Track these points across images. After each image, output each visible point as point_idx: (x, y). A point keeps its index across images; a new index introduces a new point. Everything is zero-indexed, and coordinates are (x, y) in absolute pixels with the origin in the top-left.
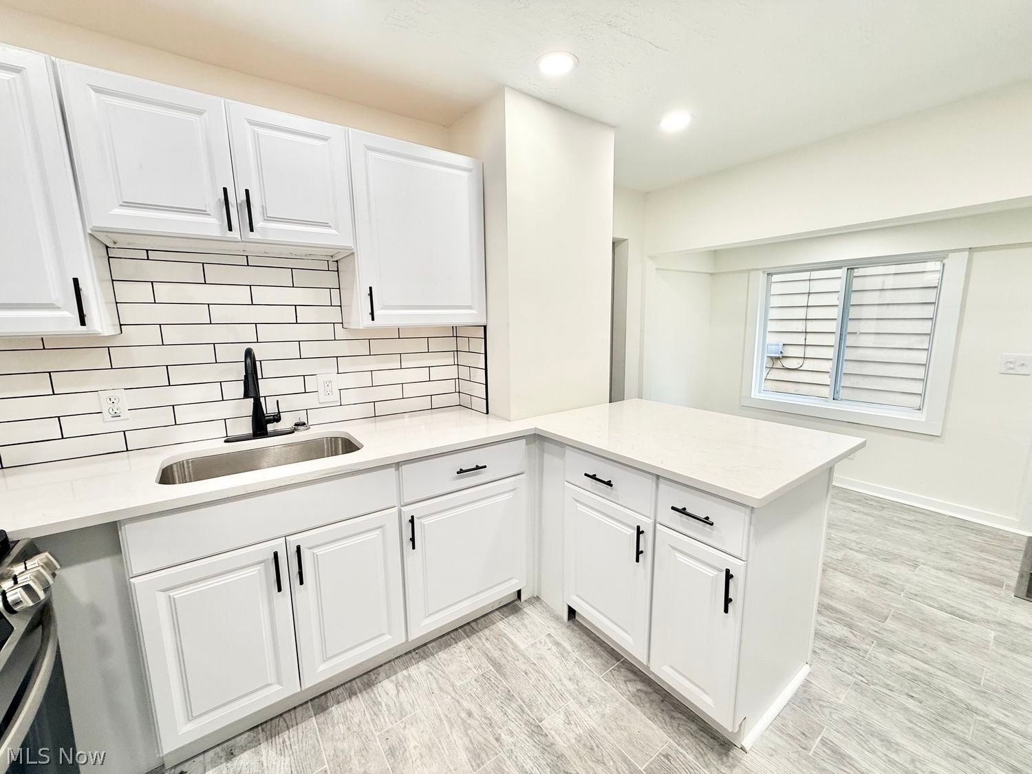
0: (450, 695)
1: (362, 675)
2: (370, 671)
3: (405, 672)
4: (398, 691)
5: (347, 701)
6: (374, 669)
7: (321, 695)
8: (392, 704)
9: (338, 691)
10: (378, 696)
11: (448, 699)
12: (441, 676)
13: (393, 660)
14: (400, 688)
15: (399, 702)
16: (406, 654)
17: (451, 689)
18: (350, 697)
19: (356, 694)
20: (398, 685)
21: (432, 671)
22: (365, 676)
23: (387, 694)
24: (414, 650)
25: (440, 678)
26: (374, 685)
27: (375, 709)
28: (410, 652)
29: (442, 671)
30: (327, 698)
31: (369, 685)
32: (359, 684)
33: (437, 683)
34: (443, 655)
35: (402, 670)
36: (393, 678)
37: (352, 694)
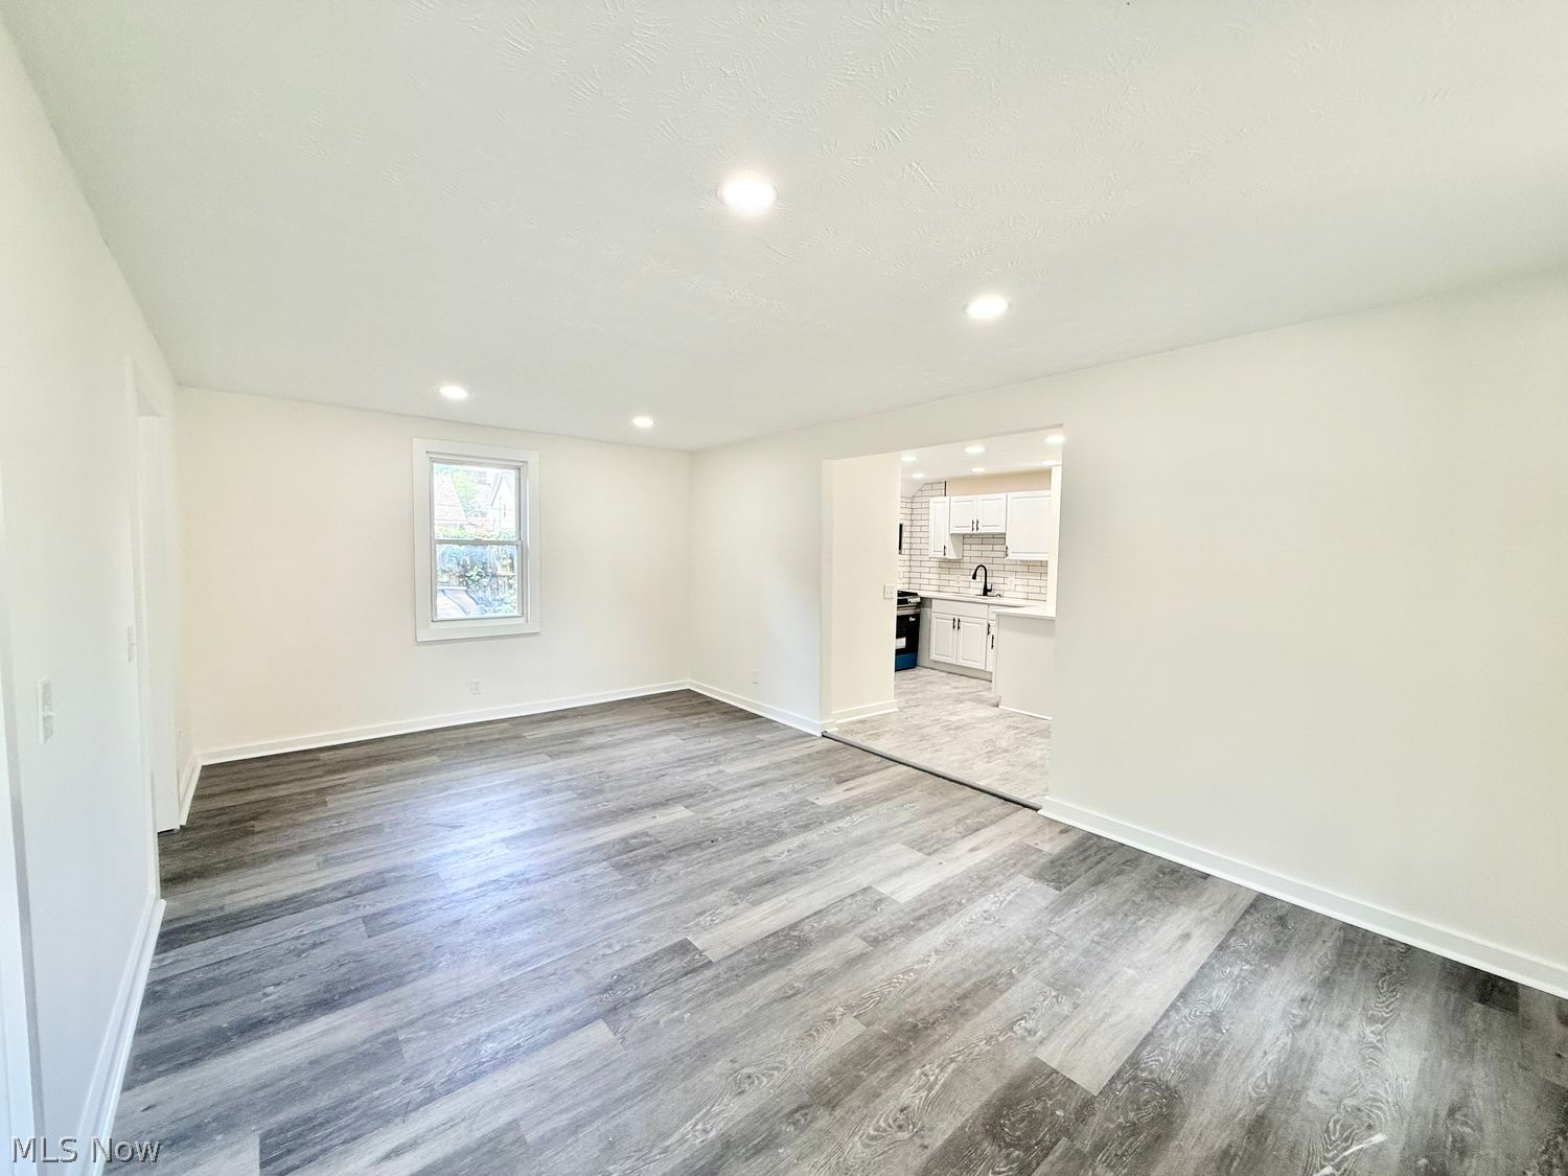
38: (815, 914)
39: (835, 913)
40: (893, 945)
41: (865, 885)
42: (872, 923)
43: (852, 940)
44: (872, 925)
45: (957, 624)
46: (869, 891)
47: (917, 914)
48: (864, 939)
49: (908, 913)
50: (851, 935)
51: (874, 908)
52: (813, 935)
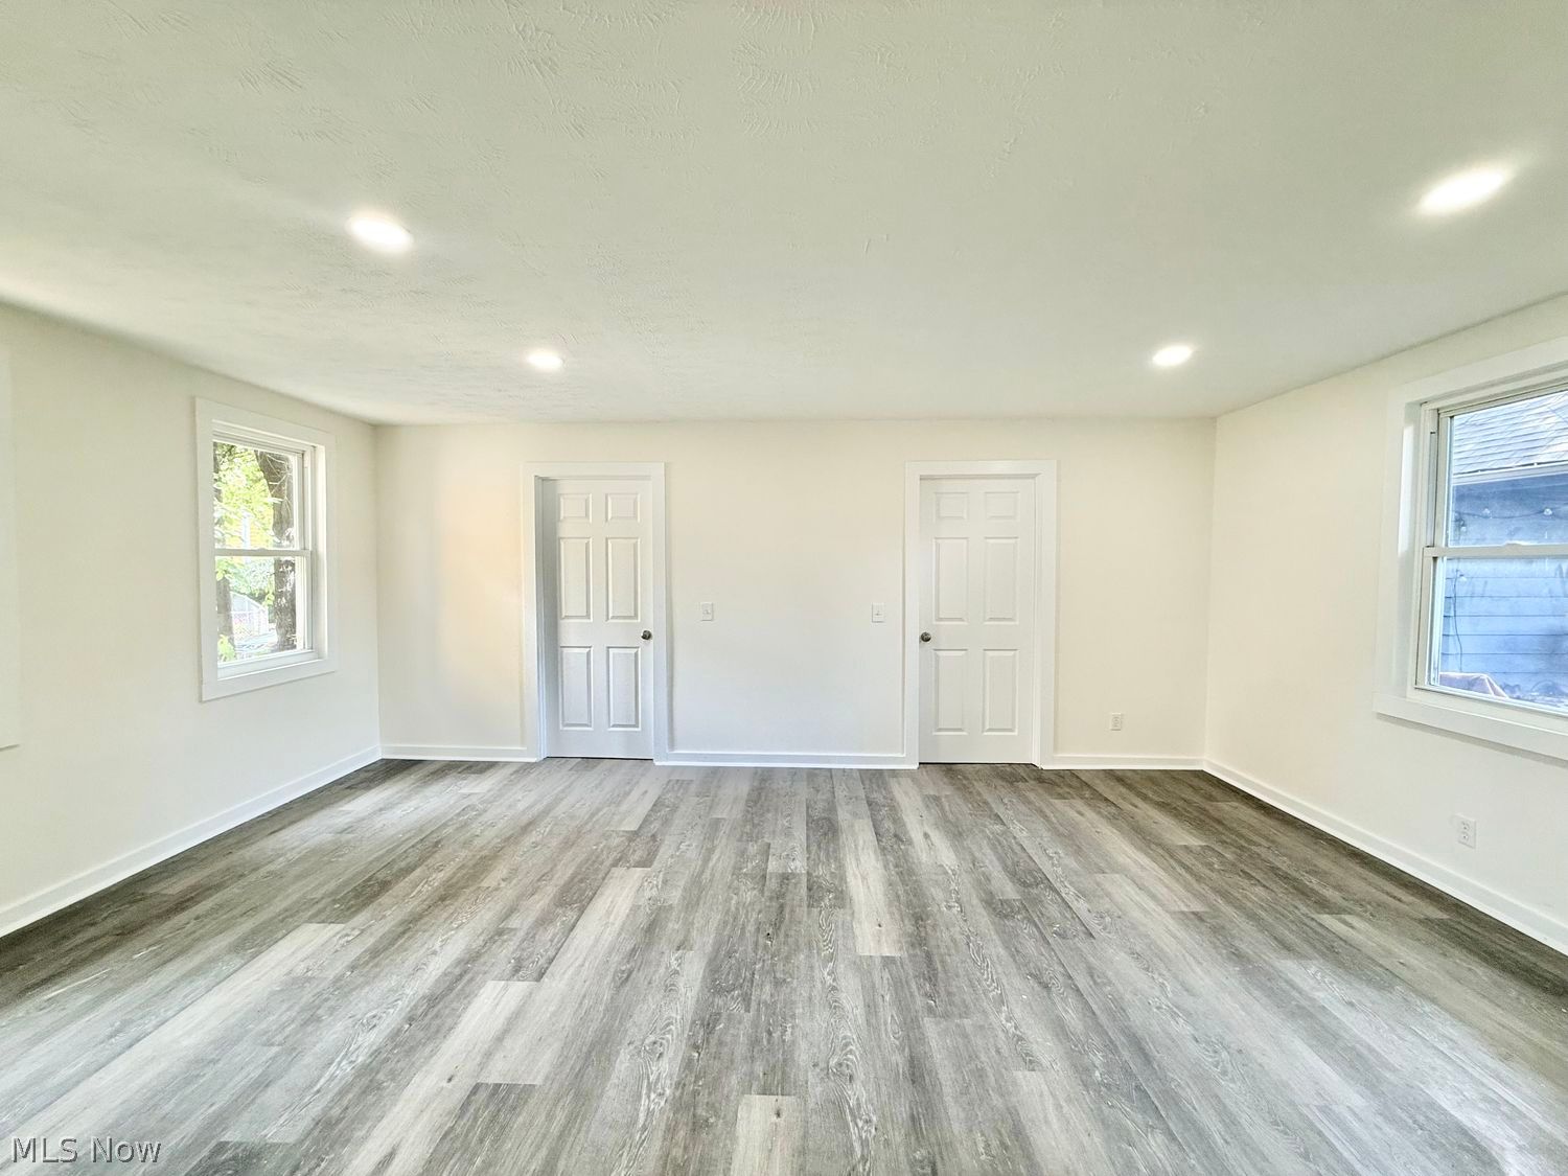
38: (574, 926)
39: (555, 935)
40: (482, 938)
41: (545, 979)
42: (512, 945)
43: (522, 924)
44: (512, 943)
46: (535, 975)
47: (467, 977)
48: (512, 930)
49: (478, 973)
50: (525, 927)
51: (519, 960)
52: (560, 911)
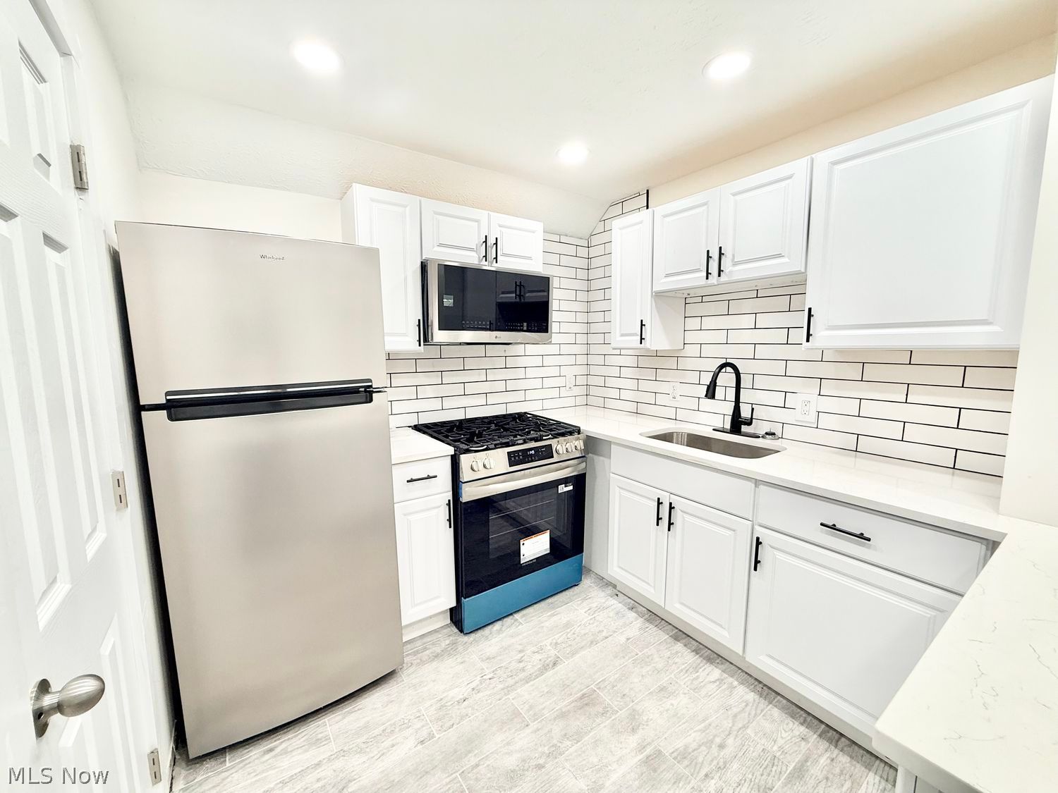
0: (733, 725)
1: (716, 653)
2: (722, 657)
3: (736, 683)
4: (714, 682)
5: (689, 650)
6: (725, 659)
7: (685, 634)
8: (700, 680)
9: (694, 642)
10: (703, 668)
11: (727, 724)
12: (749, 714)
13: (743, 671)
14: (718, 683)
15: (705, 685)
16: (756, 679)
17: (740, 726)
18: (693, 651)
19: (697, 654)
20: (721, 681)
21: (751, 705)
22: (715, 655)
23: (708, 675)
24: (765, 685)
25: (747, 714)
26: (712, 663)
27: (691, 670)
28: (760, 682)
29: (756, 714)
30: (686, 638)
31: (710, 660)
32: (706, 654)
33: (740, 712)
34: (776, 712)
35: (737, 680)
36: (726, 675)
37: (696, 651)
45: (665, 515)
